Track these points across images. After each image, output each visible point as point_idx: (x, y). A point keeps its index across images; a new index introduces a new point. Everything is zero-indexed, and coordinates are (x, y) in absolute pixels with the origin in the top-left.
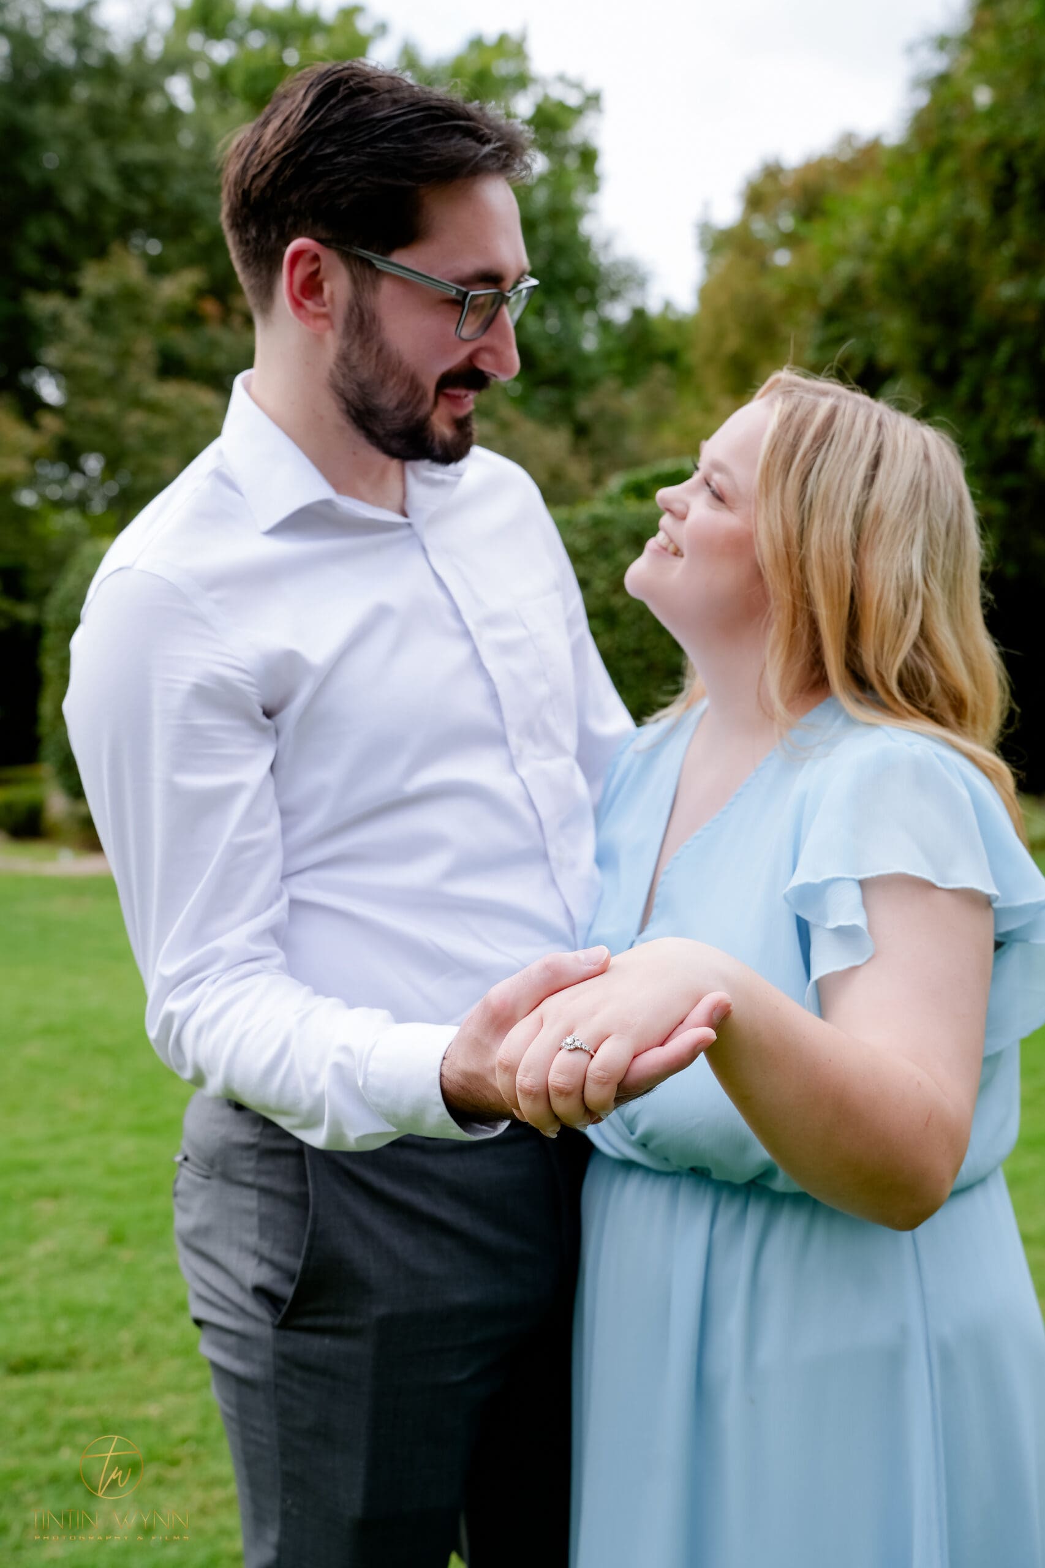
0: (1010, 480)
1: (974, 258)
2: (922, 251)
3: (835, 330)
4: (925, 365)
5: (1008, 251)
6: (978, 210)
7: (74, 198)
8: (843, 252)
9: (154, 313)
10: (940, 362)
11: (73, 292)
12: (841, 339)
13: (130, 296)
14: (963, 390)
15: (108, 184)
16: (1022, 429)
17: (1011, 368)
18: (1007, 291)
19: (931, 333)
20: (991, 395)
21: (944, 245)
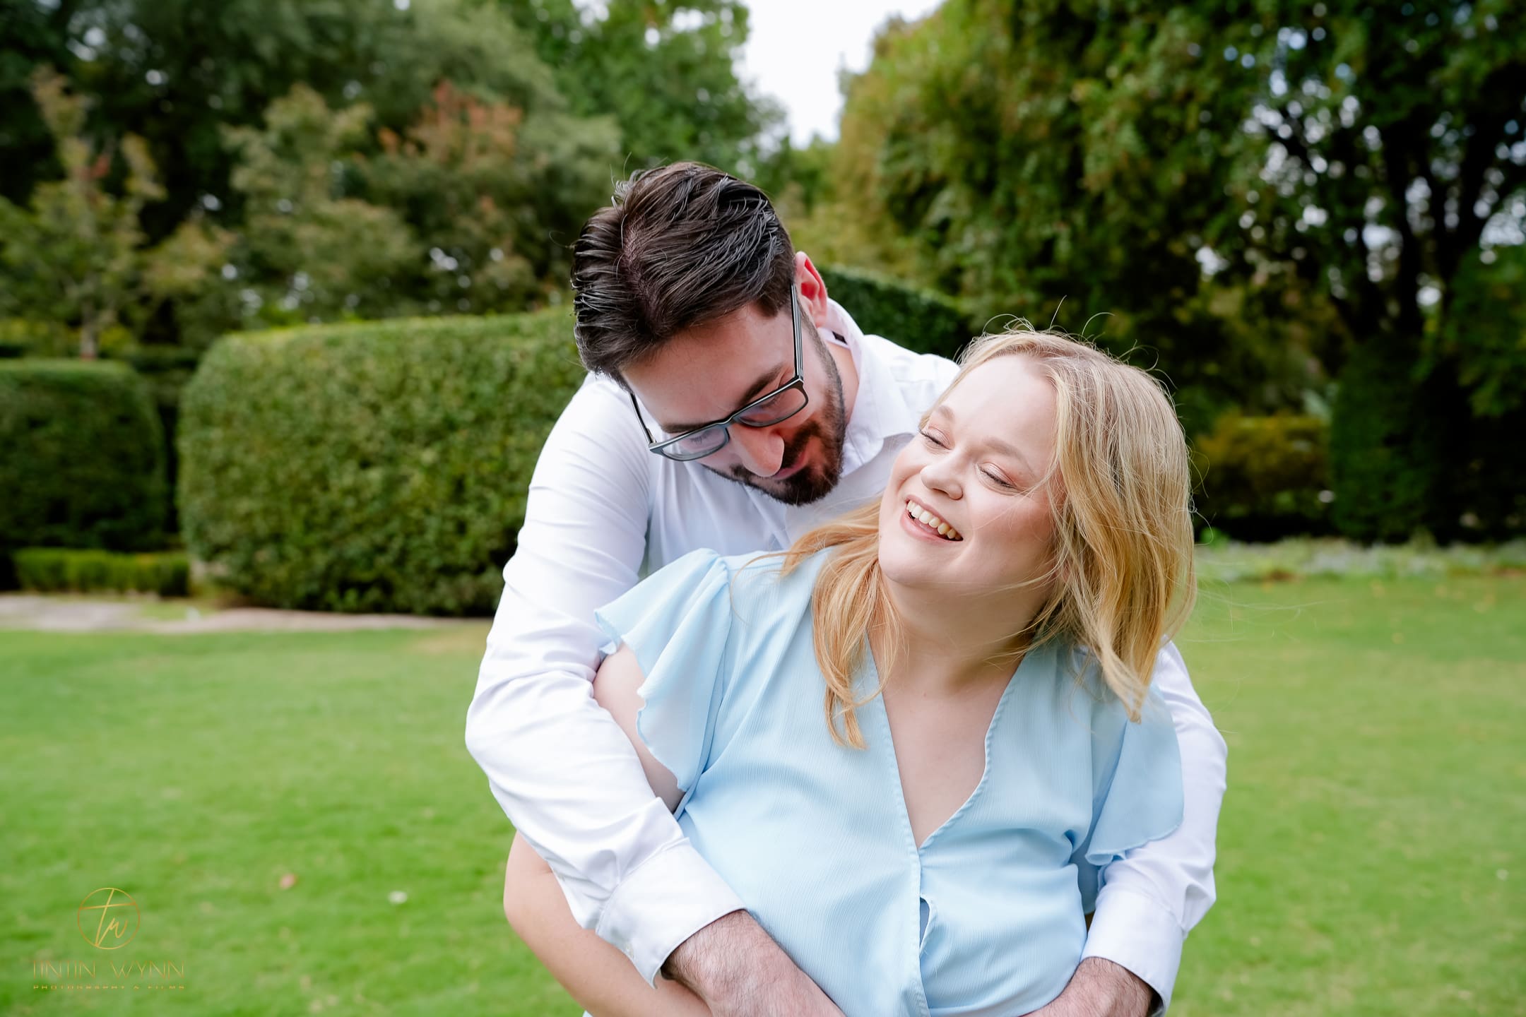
0: (1042, 273)
1: (1001, 84)
2: (958, 77)
3: (900, 147)
4: (968, 178)
5: (1026, 75)
6: (1002, 43)
7: (267, 47)
8: (905, 80)
9: (331, 141)
10: (980, 172)
11: (262, 126)
12: (904, 155)
13: (312, 129)
14: (999, 197)
15: (301, 36)
16: (1047, 231)
17: (1037, 178)
18: (1023, 110)
19: (969, 148)
20: (1022, 201)
21: (974, 72)
